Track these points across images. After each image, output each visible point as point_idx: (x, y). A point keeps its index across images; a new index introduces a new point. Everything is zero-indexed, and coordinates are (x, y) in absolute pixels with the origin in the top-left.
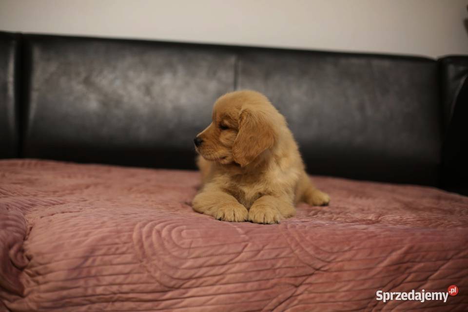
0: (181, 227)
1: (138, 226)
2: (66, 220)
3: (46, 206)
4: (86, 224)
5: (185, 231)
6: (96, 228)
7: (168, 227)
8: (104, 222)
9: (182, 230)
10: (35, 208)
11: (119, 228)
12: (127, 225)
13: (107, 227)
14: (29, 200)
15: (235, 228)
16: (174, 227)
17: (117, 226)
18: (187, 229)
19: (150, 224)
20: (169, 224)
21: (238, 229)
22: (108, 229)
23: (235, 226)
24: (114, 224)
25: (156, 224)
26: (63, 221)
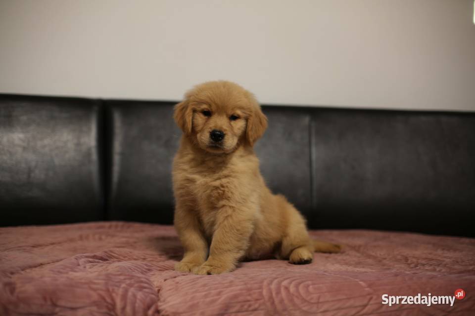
0: (307, 283)
1: (265, 283)
2: (193, 281)
3: (160, 270)
4: (216, 284)
5: (311, 287)
6: (227, 287)
7: (294, 283)
8: (231, 282)
9: (308, 286)
10: (152, 273)
11: (249, 286)
12: (256, 283)
13: (237, 286)
14: (146, 265)
15: (357, 281)
16: (300, 283)
17: (246, 284)
18: (313, 284)
19: (276, 281)
20: (295, 280)
21: (361, 283)
22: (239, 287)
23: (356, 280)
24: (242, 283)
25: (282, 281)
26: (190, 283)
